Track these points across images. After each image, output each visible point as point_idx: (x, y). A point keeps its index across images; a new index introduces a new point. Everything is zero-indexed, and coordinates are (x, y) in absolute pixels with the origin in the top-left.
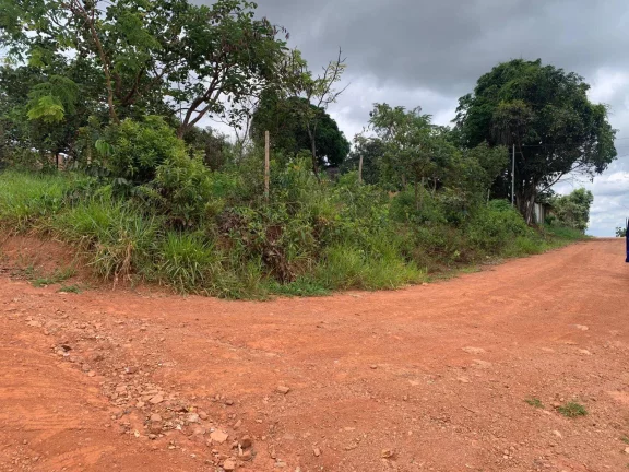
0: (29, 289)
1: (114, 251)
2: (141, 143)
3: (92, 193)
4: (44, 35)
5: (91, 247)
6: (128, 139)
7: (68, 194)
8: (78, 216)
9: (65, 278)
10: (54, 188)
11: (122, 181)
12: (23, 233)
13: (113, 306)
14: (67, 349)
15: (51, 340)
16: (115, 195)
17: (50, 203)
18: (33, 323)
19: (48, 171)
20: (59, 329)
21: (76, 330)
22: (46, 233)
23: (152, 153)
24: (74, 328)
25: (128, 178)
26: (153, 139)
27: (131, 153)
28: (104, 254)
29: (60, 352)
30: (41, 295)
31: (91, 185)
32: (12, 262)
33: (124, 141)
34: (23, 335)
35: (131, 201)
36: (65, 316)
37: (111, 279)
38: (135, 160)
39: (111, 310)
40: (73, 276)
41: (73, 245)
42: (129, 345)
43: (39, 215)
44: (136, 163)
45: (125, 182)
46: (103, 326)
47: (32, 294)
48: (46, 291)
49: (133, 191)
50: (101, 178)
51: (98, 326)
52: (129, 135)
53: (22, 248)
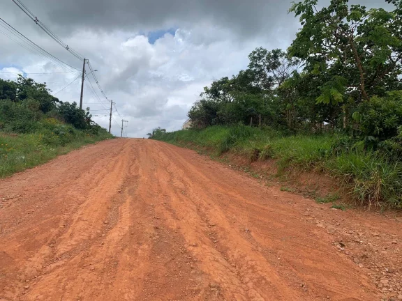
0: (314, 204)
1: (367, 185)
2: (385, 111)
3: (350, 147)
4: (317, 54)
5: (351, 181)
6: (375, 109)
7: (334, 147)
8: (341, 161)
9: (334, 200)
10: (325, 144)
11: (371, 138)
12: (310, 171)
13: (368, 223)
14: (342, 245)
15: (331, 238)
16: (366, 148)
17: (324, 153)
18: (321, 225)
19: (319, 133)
20: (336, 231)
21: (346, 234)
22: (322, 171)
23: (394, 117)
24: (344, 232)
25: (375, 136)
26: (394, 107)
27: (377, 119)
28: (360, 187)
29: (339, 246)
30: (322, 209)
31: (348, 141)
32: (303, 187)
33: (372, 111)
34: (315, 232)
35: (378, 151)
36: (338, 224)
37: (366, 204)
38: (381, 123)
39: (368, 225)
40: (339, 199)
41: (338, 179)
42: (385, 252)
43: (318, 160)
44: (381, 125)
45: (373, 138)
46: (364, 235)
47: (317, 208)
48: (324, 206)
49: (379, 145)
50: (355, 136)
51: (361, 234)
52: (376, 107)
53: (309, 179)
